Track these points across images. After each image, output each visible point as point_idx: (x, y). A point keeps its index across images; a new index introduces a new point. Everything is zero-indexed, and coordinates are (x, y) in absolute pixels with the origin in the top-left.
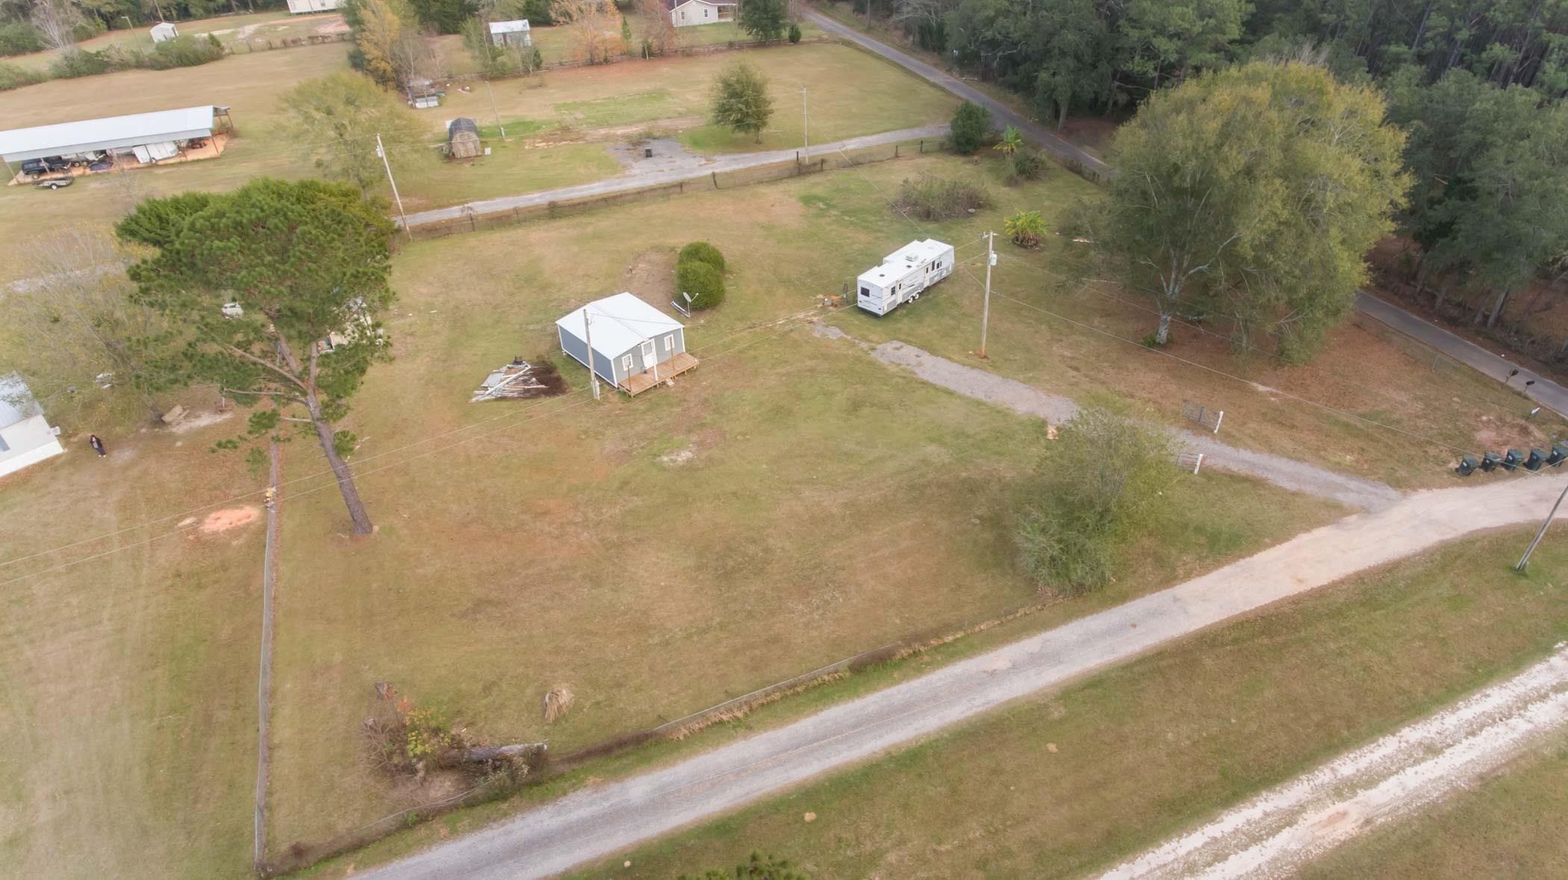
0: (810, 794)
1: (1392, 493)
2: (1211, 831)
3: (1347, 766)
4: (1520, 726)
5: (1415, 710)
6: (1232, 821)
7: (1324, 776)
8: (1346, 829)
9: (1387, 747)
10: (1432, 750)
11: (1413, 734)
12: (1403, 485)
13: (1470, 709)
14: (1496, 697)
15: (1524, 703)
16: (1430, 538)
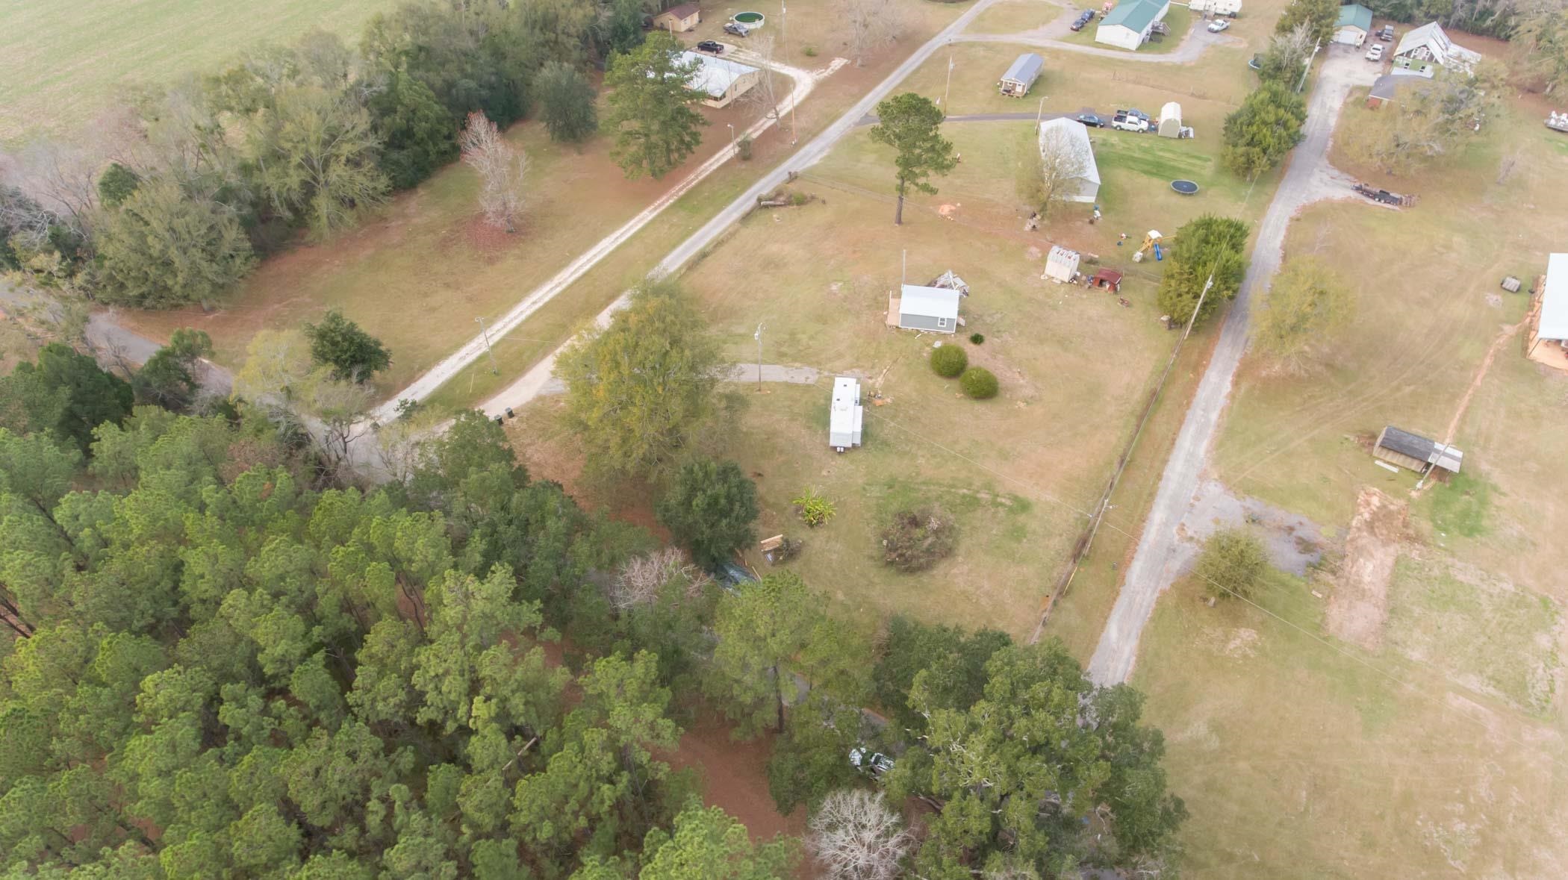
0: (695, 230)
1: (544, 392)
2: (592, 263)
3: (559, 290)
4: (507, 320)
5: (539, 310)
6: (588, 267)
7: (564, 286)
8: (559, 276)
9: (546, 299)
10: (534, 303)
11: (540, 304)
12: (541, 398)
13: (523, 317)
14: (512, 325)
15: (505, 326)
16: (529, 376)
